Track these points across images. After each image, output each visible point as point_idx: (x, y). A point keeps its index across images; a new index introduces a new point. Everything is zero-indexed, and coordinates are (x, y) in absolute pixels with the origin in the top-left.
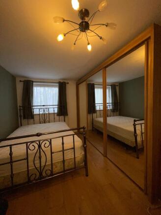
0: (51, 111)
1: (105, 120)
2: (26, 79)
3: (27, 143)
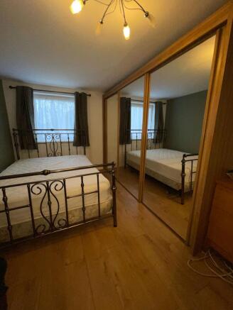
1: (144, 154)
3: (28, 184)
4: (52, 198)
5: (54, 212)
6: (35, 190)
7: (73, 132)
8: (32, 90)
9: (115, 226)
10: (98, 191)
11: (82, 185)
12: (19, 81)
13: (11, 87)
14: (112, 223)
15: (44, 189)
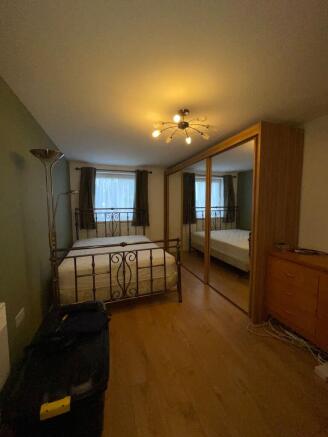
0: (124, 218)
2: (86, 166)
3: (110, 254)
4: (127, 268)
5: (127, 282)
6: (114, 259)
7: (132, 211)
8: (95, 170)
9: (181, 301)
10: (164, 265)
11: (151, 258)
12: (85, 163)
13: (77, 169)
14: (177, 299)
15: (121, 260)
